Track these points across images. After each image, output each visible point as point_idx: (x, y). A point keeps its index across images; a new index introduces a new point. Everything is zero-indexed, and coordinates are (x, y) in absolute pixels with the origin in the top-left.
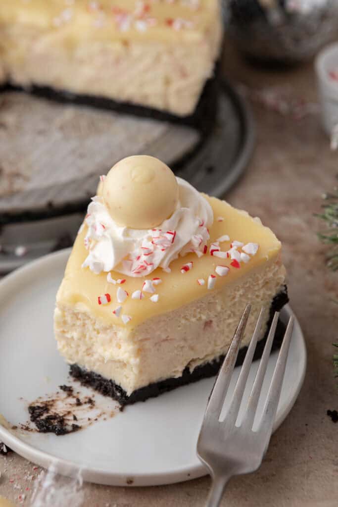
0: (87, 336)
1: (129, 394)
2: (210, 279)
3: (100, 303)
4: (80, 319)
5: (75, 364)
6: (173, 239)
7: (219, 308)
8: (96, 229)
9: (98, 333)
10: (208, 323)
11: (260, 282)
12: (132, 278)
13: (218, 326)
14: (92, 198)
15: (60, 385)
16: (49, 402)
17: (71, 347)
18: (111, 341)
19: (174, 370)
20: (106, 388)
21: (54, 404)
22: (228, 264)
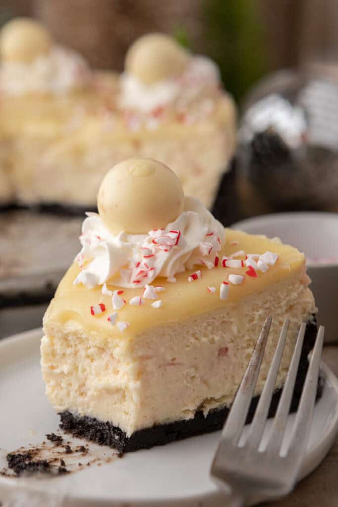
0: (80, 369)
1: (129, 435)
2: (223, 286)
3: (93, 313)
4: (71, 346)
5: (67, 411)
6: (178, 238)
7: (235, 329)
8: (90, 243)
9: (92, 360)
10: (223, 351)
11: (282, 304)
12: (130, 289)
13: (235, 355)
14: (87, 213)
15: (47, 434)
16: (33, 451)
17: (62, 388)
18: (107, 367)
19: (183, 409)
20: (102, 434)
21: (39, 453)
22: (244, 273)
